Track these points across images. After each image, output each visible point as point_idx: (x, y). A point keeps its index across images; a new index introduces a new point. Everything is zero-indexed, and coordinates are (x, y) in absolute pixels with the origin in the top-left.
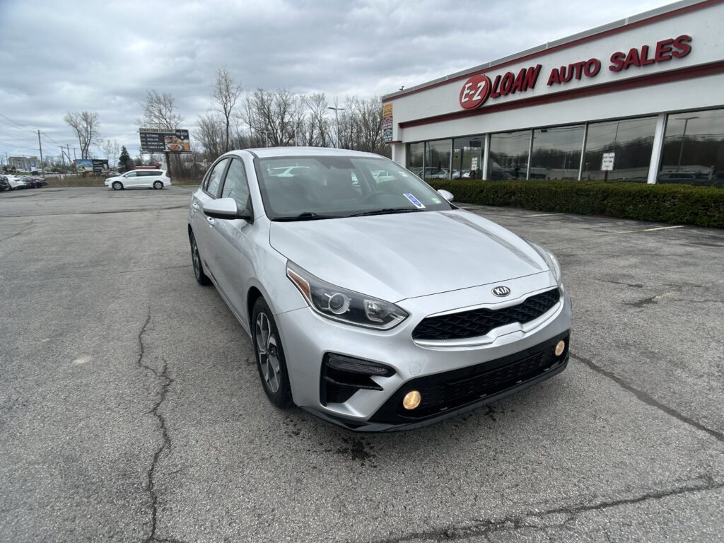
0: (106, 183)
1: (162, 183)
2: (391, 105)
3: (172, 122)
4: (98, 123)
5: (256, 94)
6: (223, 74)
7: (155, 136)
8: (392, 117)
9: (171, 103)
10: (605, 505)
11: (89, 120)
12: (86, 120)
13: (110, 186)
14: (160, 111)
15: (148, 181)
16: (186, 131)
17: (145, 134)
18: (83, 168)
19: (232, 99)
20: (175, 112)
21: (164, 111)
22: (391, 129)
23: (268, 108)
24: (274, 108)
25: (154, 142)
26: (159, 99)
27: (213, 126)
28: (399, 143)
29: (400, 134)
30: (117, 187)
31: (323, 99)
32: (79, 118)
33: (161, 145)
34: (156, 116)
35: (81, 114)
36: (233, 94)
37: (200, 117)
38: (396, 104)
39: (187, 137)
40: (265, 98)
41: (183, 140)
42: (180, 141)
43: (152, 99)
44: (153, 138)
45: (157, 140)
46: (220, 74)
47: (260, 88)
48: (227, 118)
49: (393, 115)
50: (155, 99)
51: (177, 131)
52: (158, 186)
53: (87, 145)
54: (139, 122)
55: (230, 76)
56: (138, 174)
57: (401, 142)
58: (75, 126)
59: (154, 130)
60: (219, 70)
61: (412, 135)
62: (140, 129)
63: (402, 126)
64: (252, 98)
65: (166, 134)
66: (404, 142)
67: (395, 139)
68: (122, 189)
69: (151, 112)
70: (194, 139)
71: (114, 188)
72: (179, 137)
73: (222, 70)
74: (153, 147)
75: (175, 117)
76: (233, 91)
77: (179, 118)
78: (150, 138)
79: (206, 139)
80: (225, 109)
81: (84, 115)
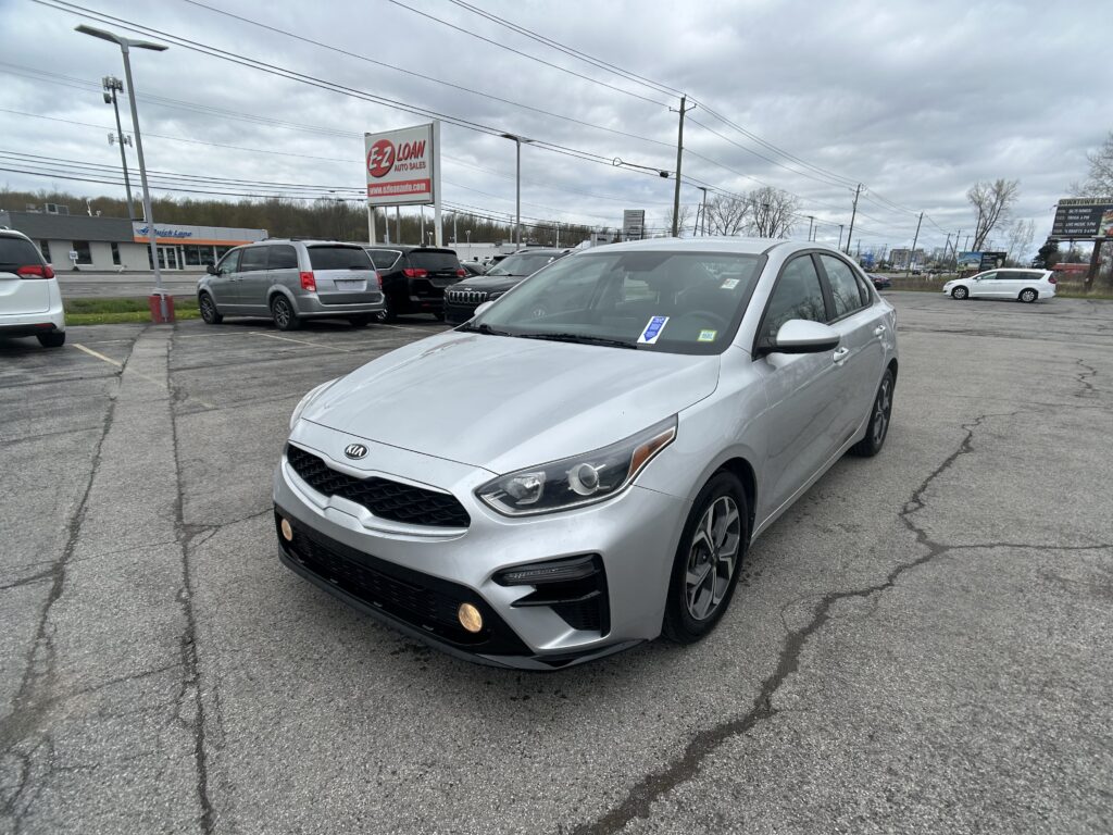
0: (946, 288)
1: (1035, 292)
4: (1016, 195)
7: (1085, 211)
10: (201, 758)
11: (1003, 192)
13: (949, 293)
15: (1012, 287)
17: (1067, 209)
18: (966, 265)
25: (1079, 221)
30: (963, 295)
32: (989, 190)
33: (1092, 227)
44: (1081, 215)
45: (1087, 217)
52: (1029, 298)
53: (986, 229)
56: (1000, 276)
59: (1087, 201)
68: (966, 297)
71: (953, 296)
74: (1075, 231)
78: (1072, 215)
81: (1000, 185)
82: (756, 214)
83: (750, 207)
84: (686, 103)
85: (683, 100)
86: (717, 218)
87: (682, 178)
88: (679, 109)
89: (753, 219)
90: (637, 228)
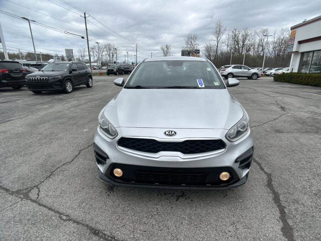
2: (295, 31)
3: (195, 46)
4: (170, 48)
5: (233, 32)
6: (219, 24)
7: (187, 53)
8: (294, 38)
9: (196, 39)
11: (168, 48)
12: (167, 47)
14: (191, 43)
16: (199, 50)
17: (183, 52)
19: (221, 35)
20: (197, 42)
21: (192, 42)
22: (293, 45)
23: (238, 37)
24: (240, 37)
26: (192, 37)
27: (211, 47)
28: (297, 52)
29: (298, 47)
31: (267, 31)
32: (165, 47)
34: (189, 45)
35: (166, 45)
36: (222, 32)
37: (206, 44)
38: (298, 30)
39: (199, 53)
40: (237, 33)
41: (197, 54)
42: (196, 54)
43: (189, 37)
45: (187, 54)
46: (217, 24)
47: (235, 29)
48: (218, 44)
49: (296, 37)
50: (190, 37)
51: (195, 50)
54: (183, 47)
55: (222, 24)
57: (298, 52)
58: (163, 50)
59: (187, 50)
60: (217, 22)
61: (305, 48)
62: (182, 50)
63: (300, 43)
64: (231, 34)
65: (191, 52)
66: (299, 52)
67: (294, 50)
69: (188, 43)
70: (202, 54)
72: (196, 53)
73: (218, 22)
75: (196, 44)
76: (222, 31)
77: (198, 45)
78: (185, 53)
79: (207, 53)
80: (217, 39)
81: (167, 46)
82: (107, 51)
83: (105, 49)
84: (86, 14)
85: (85, 14)
86: (95, 52)
87: (89, 39)
88: (84, 16)
89: (106, 53)
90: (71, 55)
